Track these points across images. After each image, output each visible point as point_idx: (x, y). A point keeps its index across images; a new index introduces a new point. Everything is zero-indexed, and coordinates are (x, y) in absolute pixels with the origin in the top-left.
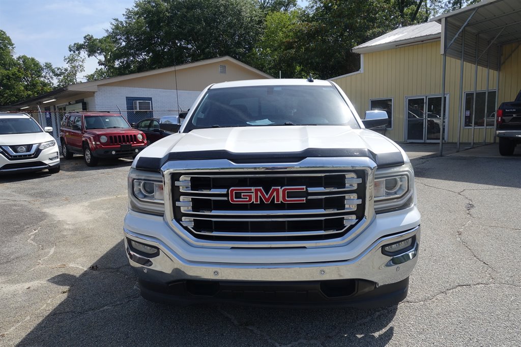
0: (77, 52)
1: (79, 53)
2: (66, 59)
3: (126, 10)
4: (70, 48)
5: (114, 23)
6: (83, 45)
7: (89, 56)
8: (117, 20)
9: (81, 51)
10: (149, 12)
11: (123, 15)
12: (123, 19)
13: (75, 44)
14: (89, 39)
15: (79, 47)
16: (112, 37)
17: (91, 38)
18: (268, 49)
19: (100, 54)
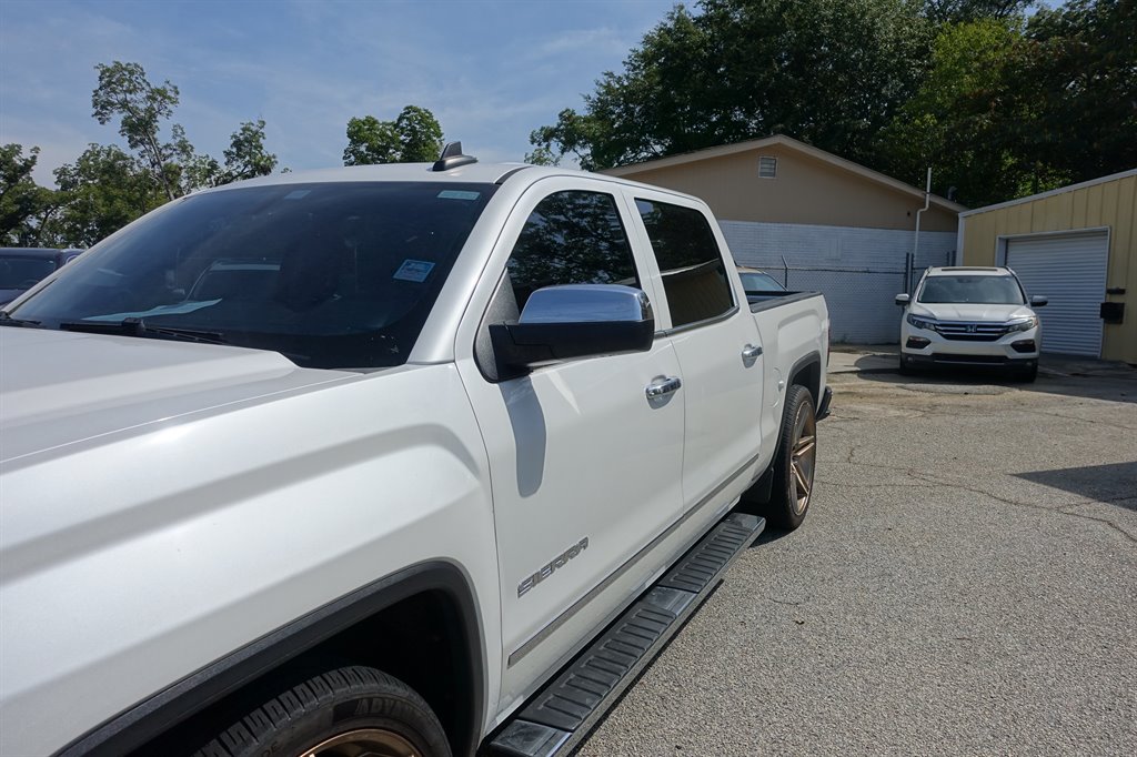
0: (544, 145)
1: (548, 146)
2: (528, 159)
3: (631, 53)
4: (532, 137)
5: (603, 79)
6: (556, 130)
7: (562, 152)
8: (610, 75)
9: (552, 142)
10: (669, 49)
11: (624, 62)
12: (621, 71)
13: (542, 129)
14: (568, 117)
15: (549, 135)
16: (601, 112)
17: (570, 116)
18: (928, 116)
19: (583, 146)
